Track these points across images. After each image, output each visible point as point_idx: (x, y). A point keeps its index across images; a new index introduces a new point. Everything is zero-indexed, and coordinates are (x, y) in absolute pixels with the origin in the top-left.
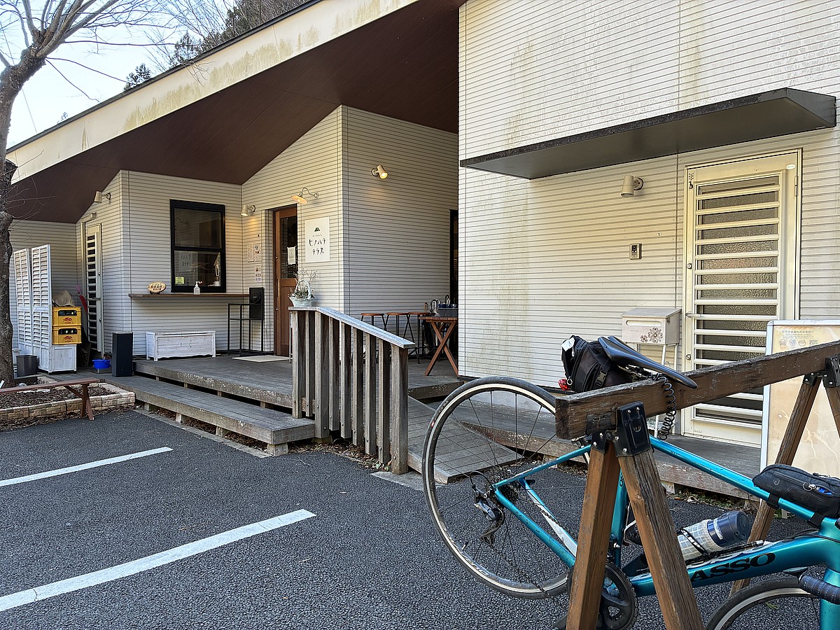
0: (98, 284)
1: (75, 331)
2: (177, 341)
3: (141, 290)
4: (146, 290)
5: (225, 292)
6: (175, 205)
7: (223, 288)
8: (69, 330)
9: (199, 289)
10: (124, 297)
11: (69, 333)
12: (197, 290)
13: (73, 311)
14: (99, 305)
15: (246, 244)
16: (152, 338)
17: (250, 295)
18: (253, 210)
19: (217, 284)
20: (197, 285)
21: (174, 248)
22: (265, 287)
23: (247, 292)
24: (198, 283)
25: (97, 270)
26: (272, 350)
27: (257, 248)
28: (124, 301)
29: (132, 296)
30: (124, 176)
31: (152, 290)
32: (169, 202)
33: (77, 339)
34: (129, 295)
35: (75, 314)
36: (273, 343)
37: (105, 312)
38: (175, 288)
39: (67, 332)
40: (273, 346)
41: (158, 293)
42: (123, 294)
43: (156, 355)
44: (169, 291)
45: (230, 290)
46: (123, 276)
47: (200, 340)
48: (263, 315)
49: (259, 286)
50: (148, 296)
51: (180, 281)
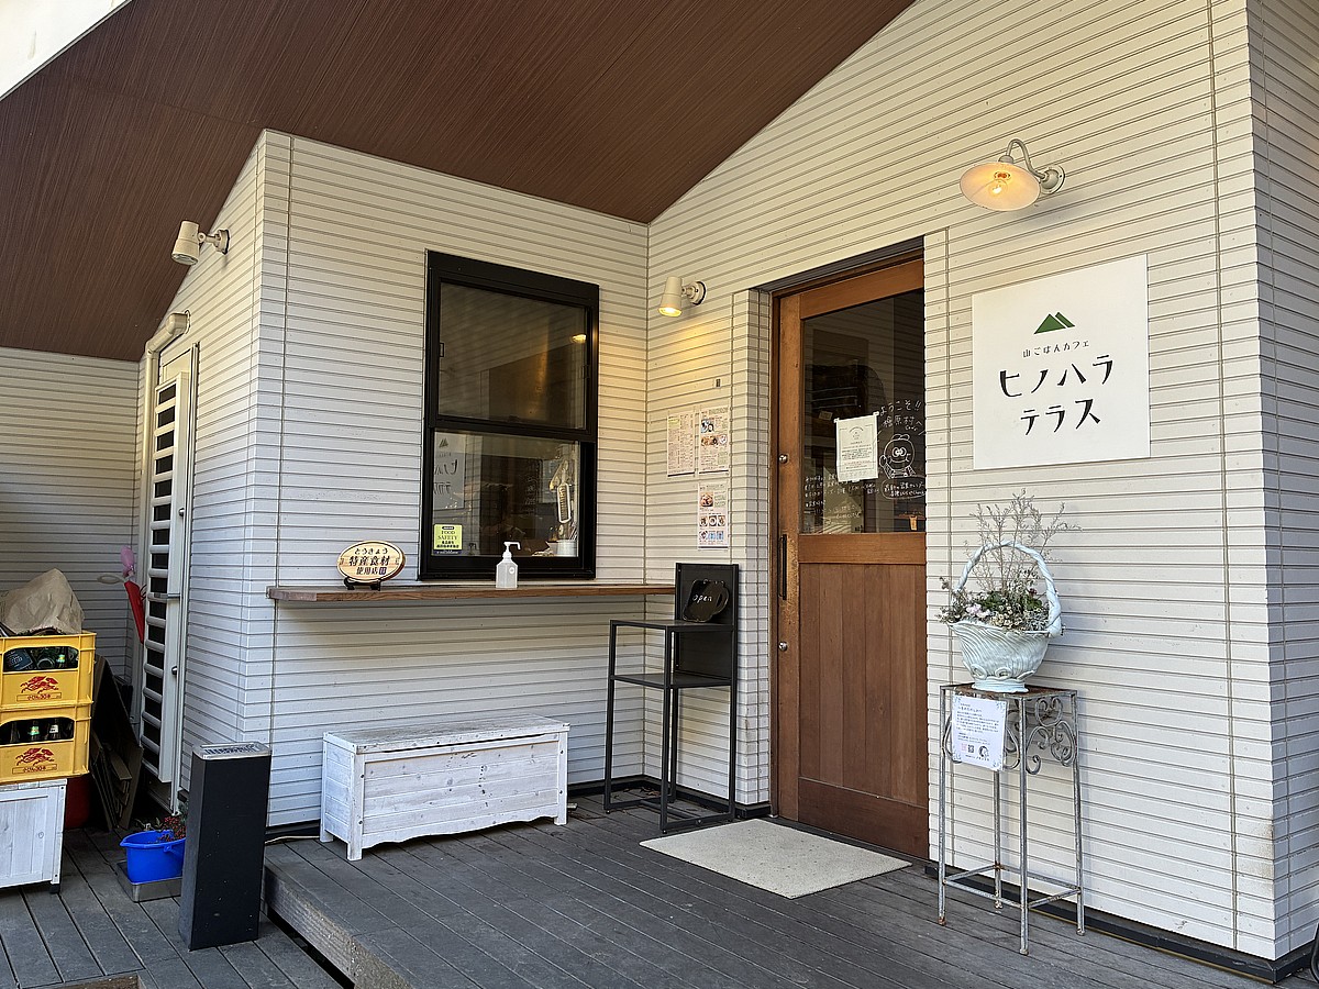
0: (175, 548)
1: (66, 728)
2: (435, 775)
3: (313, 572)
4: (329, 574)
5: (593, 576)
6: (446, 273)
7: (585, 563)
8: (44, 724)
9: (514, 569)
10: (249, 600)
11: (44, 734)
12: (507, 572)
13: (65, 650)
14: (173, 620)
15: (661, 415)
16: (343, 763)
17: (678, 590)
18: (697, 296)
19: (566, 549)
20: (507, 555)
21: (436, 421)
22: (743, 565)
23: (670, 579)
24: (512, 549)
25: (176, 500)
26: (765, 797)
27: (708, 425)
28: (249, 613)
29: (281, 598)
30: (276, 152)
31: (352, 572)
32: (422, 259)
33: (72, 757)
34: (271, 593)
35: (71, 663)
36: (766, 772)
37: (190, 646)
38: (434, 565)
39: (34, 731)
40: (765, 784)
41: (375, 586)
42: (249, 588)
43: (358, 837)
44: (411, 575)
45: (609, 570)
46: (251, 519)
47: (516, 764)
48: (736, 667)
49: (721, 558)
50: (338, 597)
51: (450, 538)
